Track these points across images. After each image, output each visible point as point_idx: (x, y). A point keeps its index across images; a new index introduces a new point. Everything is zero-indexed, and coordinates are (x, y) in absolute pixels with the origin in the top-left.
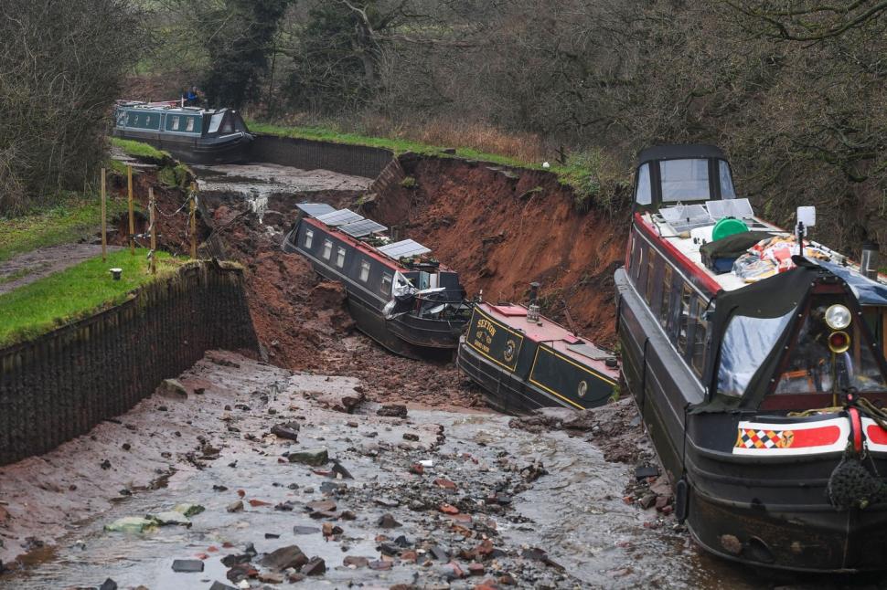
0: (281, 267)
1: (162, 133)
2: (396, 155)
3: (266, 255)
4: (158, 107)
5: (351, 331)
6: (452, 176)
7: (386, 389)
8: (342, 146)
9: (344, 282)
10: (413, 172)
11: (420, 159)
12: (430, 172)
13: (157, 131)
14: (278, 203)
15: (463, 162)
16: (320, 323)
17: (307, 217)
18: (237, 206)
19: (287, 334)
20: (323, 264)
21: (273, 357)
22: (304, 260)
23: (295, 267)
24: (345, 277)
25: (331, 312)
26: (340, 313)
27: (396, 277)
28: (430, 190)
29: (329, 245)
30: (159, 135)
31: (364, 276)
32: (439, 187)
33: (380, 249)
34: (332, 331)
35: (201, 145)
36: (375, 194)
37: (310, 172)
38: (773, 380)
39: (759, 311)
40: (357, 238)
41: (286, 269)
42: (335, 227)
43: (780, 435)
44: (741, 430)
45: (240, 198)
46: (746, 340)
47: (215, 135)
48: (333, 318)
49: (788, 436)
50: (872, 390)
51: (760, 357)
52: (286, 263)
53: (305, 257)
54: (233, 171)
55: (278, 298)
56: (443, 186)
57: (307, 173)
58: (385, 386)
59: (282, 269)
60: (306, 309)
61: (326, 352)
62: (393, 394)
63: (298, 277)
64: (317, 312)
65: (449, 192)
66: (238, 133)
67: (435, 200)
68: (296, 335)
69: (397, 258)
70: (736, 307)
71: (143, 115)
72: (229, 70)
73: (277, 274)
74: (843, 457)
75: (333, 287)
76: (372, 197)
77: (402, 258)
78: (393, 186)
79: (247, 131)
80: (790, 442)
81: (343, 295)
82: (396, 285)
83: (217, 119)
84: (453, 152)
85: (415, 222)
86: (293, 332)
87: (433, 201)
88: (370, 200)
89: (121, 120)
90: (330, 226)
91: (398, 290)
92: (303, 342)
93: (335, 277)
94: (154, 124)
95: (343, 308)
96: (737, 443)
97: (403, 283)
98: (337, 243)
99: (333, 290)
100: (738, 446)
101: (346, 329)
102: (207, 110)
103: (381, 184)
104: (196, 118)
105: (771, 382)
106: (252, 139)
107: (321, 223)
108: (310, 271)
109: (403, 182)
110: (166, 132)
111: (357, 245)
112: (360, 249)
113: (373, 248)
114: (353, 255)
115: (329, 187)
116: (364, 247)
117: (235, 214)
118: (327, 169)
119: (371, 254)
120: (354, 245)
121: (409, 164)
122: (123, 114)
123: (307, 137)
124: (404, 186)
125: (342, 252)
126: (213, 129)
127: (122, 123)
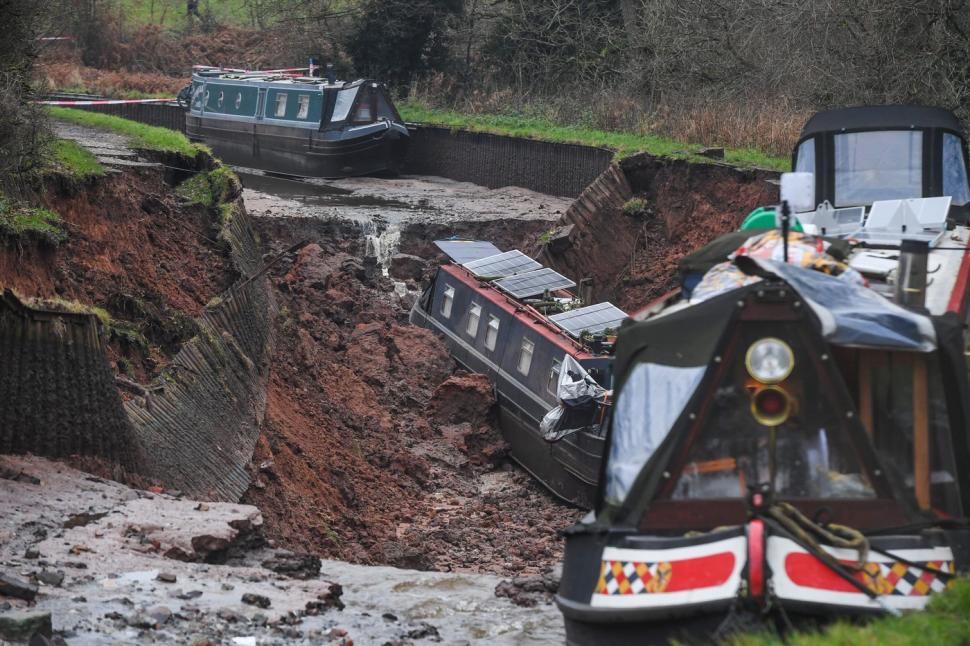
0: (389, 348)
1: (260, 122)
2: (617, 158)
3: (370, 327)
4: (256, 78)
5: (499, 462)
6: (711, 197)
7: (520, 560)
8: (546, 145)
9: (493, 377)
10: (646, 189)
11: (659, 166)
12: (673, 189)
13: (252, 119)
14: (419, 241)
15: (731, 170)
16: (443, 446)
17: (449, 264)
18: (346, 245)
19: (370, 462)
20: (465, 345)
21: (260, 489)
22: (433, 338)
23: (415, 349)
24: (496, 368)
25: (467, 428)
26: (483, 430)
27: (566, 364)
28: (671, 220)
29: (477, 311)
30: (255, 126)
31: (525, 367)
32: (686, 216)
33: (553, 318)
34: (462, 459)
35: (318, 144)
36: (572, 226)
37: (495, 191)
38: (667, 475)
39: (680, 355)
40: (521, 300)
41: (398, 351)
42: (488, 280)
43: (653, 571)
44: (606, 562)
45: (353, 231)
46: (647, 406)
47: (342, 125)
48: (468, 438)
49: (663, 570)
50: (849, 496)
51: (659, 433)
52: (398, 342)
53: (437, 331)
54: (364, 188)
55: (366, 400)
56: (695, 214)
57: (489, 193)
58: (521, 555)
59: (392, 351)
60: (420, 422)
61: (438, 495)
62: (528, 569)
63: (419, 366)
64: (442, 428)
65: (703, 224)
66: (382, 123)
67: (678, 237)
68: (385, 463)
69: (577, 335)
70: (644, 348)
71: (232, 91)
72: (392, 16)
73: (382, 360)
74: (733, 608)
75: (473, 384)
76: (565, 232)
77: (585, 333)
78: (606, 212)
79: (398, 120)
80: (664, 582)
81: (489, 399)
82: (565, 380)
83: (347, 98)
84: (719, 154)
85: (639, 276)
86: (381, 459)
87: (675, 240)
88: (562, 235)
89: (197, 100)
90: (481, 279)
91: (566, 388)
92: (396, 477)
93: (481, 366)
94: (247, 108)
95: (490, 422)
96: (598, 588)
97: (576, 377)
98: (489, 308)
99: (472, 389)
100: (599, 592)
101: (490, 459)
102: (331, 82)
103: (585, 207)
104: (313, 96)
105: (663, 478)
106: (406, 133)
107: (469, 274)
108: (442, 357)
109: (626, 206)
110: (267, 120)
111: (518, 311)
112: (522, 318)
113: (545, 318)
114: (510, 327)
115: (513, 215)
116: (529, 315)
117: (339, 259)
118: (523, 185)
119: (538, 328)
120: (511, 310)
121: (640, 173)
122: (201, 89)
123: (494, 130)
124: (626, 213)
125: (495, 324)
126: (340, 115)
127: (198, 104)
